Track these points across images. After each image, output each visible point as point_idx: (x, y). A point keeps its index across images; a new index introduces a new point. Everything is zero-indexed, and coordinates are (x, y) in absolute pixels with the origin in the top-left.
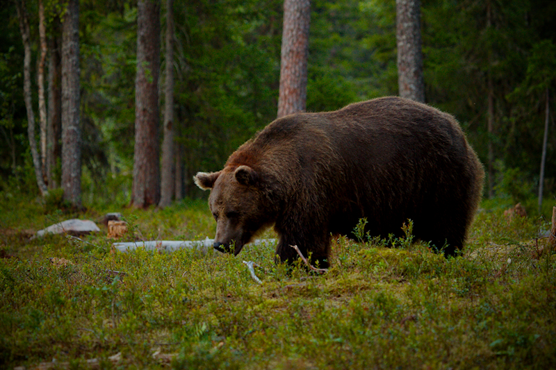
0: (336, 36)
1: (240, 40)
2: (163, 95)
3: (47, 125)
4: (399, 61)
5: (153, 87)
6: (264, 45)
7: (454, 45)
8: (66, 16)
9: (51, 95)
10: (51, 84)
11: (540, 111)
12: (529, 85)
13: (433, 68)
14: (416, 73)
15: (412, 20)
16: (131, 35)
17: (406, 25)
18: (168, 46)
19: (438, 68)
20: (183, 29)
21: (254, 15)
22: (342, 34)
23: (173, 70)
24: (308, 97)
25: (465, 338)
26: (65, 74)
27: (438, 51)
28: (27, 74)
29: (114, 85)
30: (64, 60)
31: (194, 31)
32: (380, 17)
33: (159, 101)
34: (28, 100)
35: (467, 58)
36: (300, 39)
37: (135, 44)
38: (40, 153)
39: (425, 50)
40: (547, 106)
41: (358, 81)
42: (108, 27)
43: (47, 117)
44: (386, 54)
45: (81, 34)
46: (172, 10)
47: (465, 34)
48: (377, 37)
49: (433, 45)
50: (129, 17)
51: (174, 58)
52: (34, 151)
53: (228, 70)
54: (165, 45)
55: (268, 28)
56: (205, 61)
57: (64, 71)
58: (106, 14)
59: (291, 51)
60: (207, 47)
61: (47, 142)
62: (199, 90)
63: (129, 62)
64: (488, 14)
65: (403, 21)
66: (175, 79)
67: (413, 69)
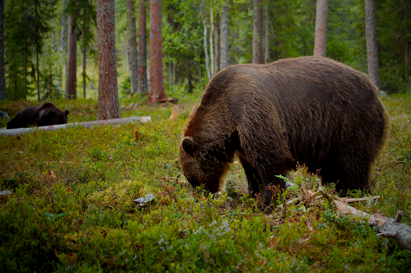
0: (341, 22)
1: (298, 24)
2: (264, 48)
3: (214, 60)
4: (366, 33)
5: (261, 44)
6: (309, 26)
7: (390, 27)
8: (222, 13)
9: (216, 47)
10: (216, 42)
13: (382, 37)
14: (374, 39)
15: (372, 16)
16: (251, 21)
17: (369, 18)
18: (267, 26)
19: (384, 37)
20: (273, 19)
21: (304, 13)
22: (343, 21)
23: (269, 37)
24: (327, 49)
25: (386, 155)
26: (222, 38)
27: (384, 29)
28: (205, 38)
29: (244, 43)
30: (221, 32)
31: (278, 20)
32: (359, 15)
33: (263, 50)
34: (206, 50)
35: (397, 32)
36: (324, 24)
37: (253, 25)
38: (211, 73)
39: (378, 29)
41: (350, 42)
42: (241, 18)
43: (214, 56)
44: (362, 31)
45: (229, 21)
46: (269, 11)
47: (395, 22)
48: (358, 23)
49: (382, 27)
50: (250, 13)
51: (269, 32)
52: (208, 72)
53: (293, 37)
54: (265, 26)
55: (311, 19)
56: (283, 33)
57: (221, 37)
58: (240, 12)
59: (320, 29)
60: (284, 27)
61: (214, 68)
62: (280, 46)
63: (250, 33)
64: (405, 14)
65: (368, 16)
66: (270, 40)
67: (372, 37)
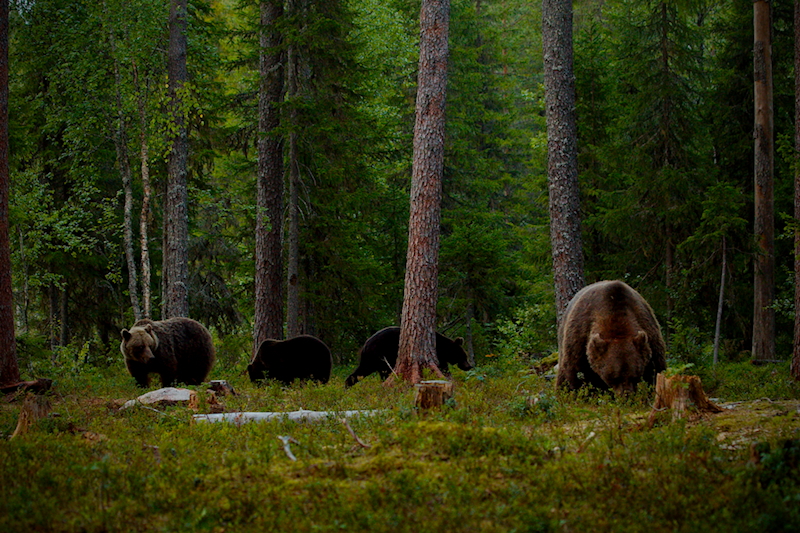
2: (286, 246)
4: (551, 206)
5: (274, 237)
8: (171, 155)
11: (717, 262)
12: (704, 232)
14: (570, 220)
17: (558, 164)
27: (610, 194)
33: (282, 251)
34: (129, 251)
36: (432, 182)
40: (724, 256)
54: (287, 189)
59: (421, 195)
64: (666, 152)
67: (567, 215)
